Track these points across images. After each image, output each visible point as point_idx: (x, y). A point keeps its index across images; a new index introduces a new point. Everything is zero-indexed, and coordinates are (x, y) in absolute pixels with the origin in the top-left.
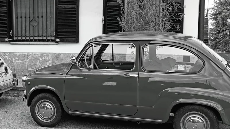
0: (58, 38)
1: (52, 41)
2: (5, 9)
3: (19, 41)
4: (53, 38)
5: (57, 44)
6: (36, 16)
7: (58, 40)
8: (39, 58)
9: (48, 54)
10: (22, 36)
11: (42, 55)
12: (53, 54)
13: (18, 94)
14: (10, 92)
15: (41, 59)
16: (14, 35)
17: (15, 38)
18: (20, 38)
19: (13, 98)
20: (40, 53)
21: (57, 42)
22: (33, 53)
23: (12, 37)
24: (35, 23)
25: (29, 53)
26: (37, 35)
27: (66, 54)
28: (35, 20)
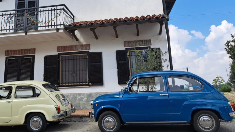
0: (90, 83)
1: (86, 85)
2: (55, 66)
3: (64, 86)
4: (87, 83)
5: (89, 87)
6: (75, 70)
7: (91, 84)
8: (77, 96)
9: (84, 94)
10: (66, 83)
11: (80, 94)
12: (87, 93)
13: (71, 120)
14: (65, 119)
15: (79, 97)
16: (61, 82)
17: (61, 85)
18: (64, 85)
19: (68, 123)
20: (79, 93)
21: (90, 85)
22: (73, 94)
23: (59, 84)
24: (74, 75)
25: (71, 94)
26: (76, 82)
27: (95, 93)
28: (75, 73)
